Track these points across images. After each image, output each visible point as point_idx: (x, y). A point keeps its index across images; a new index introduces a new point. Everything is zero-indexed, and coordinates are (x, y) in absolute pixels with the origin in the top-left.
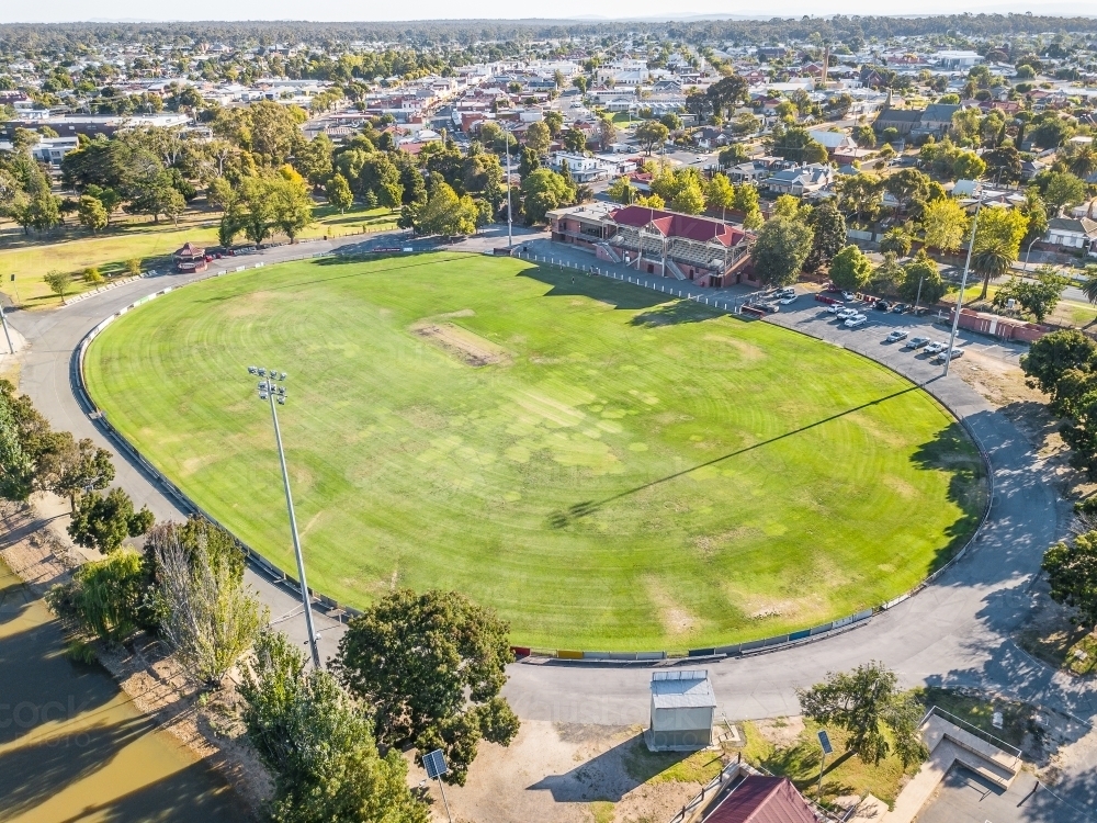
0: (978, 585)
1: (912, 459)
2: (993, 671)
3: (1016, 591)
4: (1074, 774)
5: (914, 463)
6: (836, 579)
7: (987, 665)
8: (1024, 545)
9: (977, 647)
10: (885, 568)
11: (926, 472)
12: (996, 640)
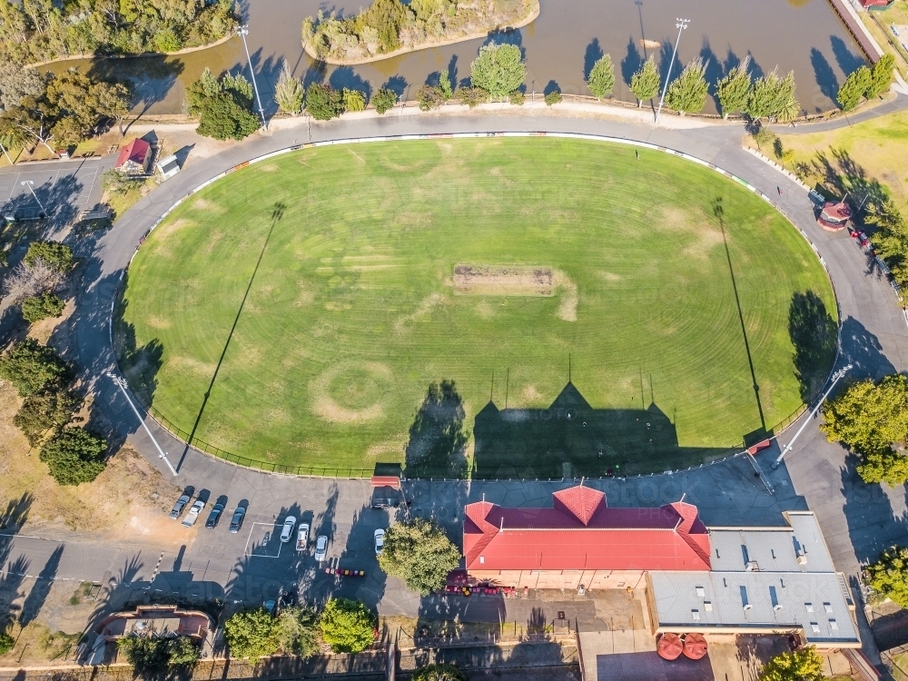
0: (106, 277)
1: (161, 346)
2: (93, 242)
3: (90, 283)
4: (66, 226)
5: (159, 344)
6: (159, 250)
7: (95, 244)
8: (92, 312)
9: (100, 248)
10: (144, 267)
11: (150, 341)
12: (94, 255)
